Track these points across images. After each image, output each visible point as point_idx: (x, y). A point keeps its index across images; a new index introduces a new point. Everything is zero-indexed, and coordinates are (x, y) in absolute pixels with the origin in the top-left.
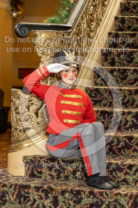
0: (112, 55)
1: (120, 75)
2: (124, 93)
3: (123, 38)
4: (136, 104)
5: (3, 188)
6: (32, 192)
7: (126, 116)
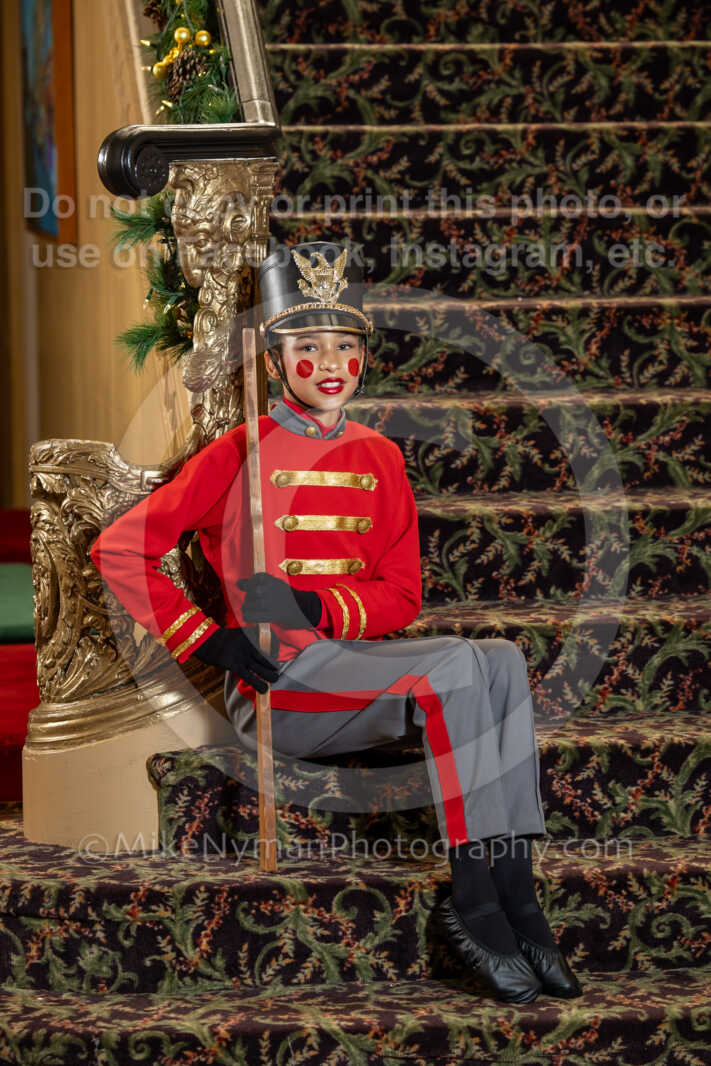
1: (384, 341)
4: (511, 477)
5: (146, 909)
6: (297, 911)
7: (529, 533)
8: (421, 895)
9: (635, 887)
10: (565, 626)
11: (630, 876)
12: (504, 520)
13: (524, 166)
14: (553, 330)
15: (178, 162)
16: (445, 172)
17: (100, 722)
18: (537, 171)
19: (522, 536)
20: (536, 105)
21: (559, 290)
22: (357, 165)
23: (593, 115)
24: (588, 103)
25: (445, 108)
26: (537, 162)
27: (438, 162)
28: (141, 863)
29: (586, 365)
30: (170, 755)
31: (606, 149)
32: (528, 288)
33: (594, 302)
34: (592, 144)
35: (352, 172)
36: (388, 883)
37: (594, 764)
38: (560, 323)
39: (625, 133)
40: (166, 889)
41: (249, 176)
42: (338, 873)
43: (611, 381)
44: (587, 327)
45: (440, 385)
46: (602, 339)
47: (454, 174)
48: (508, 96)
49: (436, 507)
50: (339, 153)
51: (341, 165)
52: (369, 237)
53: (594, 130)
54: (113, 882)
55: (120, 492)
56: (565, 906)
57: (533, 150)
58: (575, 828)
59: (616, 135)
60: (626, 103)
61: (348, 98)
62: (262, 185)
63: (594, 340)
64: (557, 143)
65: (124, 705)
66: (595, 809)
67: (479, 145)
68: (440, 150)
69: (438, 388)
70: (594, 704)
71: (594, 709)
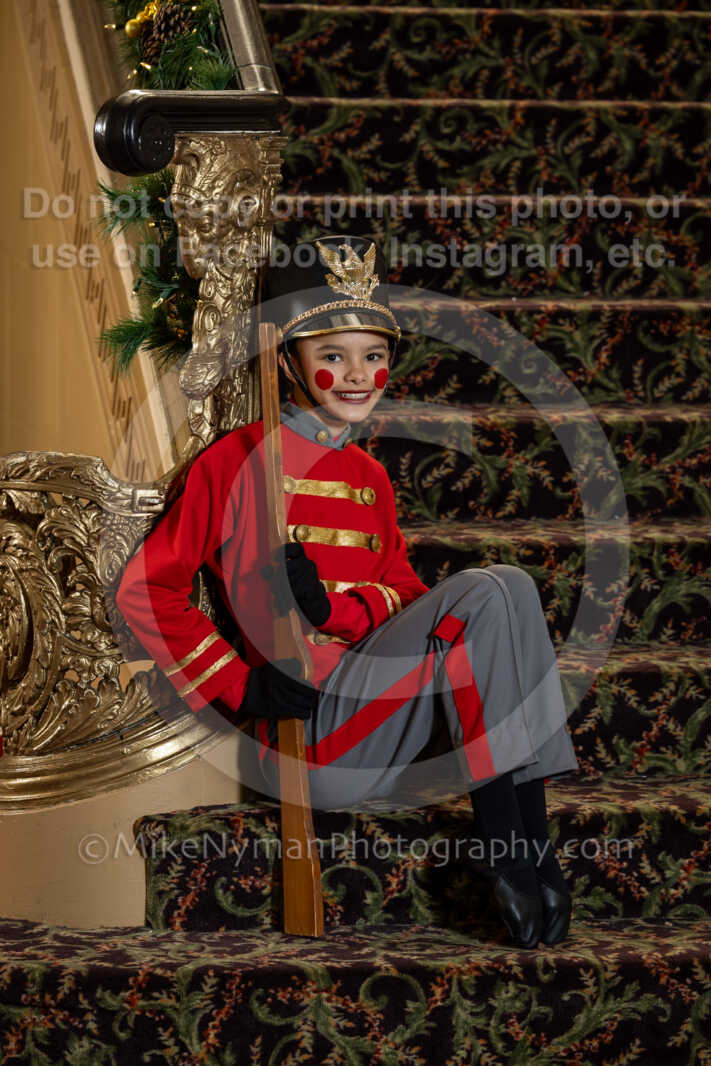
4: (518, 501)
5: (147, 996)
6: (319, 1001)
7: (551, 567)
8: (460, 983)
9: (701, 975)
11: (695, 962)
12: (522, 552)
13: (510, 148)
14: (559, 335)
15: (183, 133)
16: (422, 152)
17: (80, 778)
18: (524, 154)
19: (542, 569)
20: (516, 80)
21: (555, 290)
22: (322, 142)
23: (580, 92)
24: (574, 78)
25: (414, 80)
26: (525, 144)
27: (414, 141)
28: (130, 942)
29: (593, 376)
30: (161, 818)
31: (603, 130)
32: (520, 287)
33: (606, 305)
34: (588, 124)
35: (317, 151)
36: (423, 969)
37: (643, 833)
38: (567, 328)
39: (624, 113)
40: (169, 973)
41: (258, 152)
42: (363, 956)
43: (622, 394)
44: (598, 333)
45: (431, 396)
46: (613, 347)
47: (432, 154)
48: (484, 68)
49: (444, 536)
50: (303, 129)
51: (304, 143)
53: (590, 109)
54: (106, 964)
55: (108, 513)
56: (621, 996)
57: (521, 132)
58: (619, 906)
59: (614, 115)
60: (616, 79)
61: (304, 66)
62: (271, 162)
63: (604, 348)
64: (548, 122)
65: (106, 760)
66: (642, 884)
67: (461, 122)
68: (416, 127)
69: (426, 397)
70: (630, 763)
71: (630, 769)
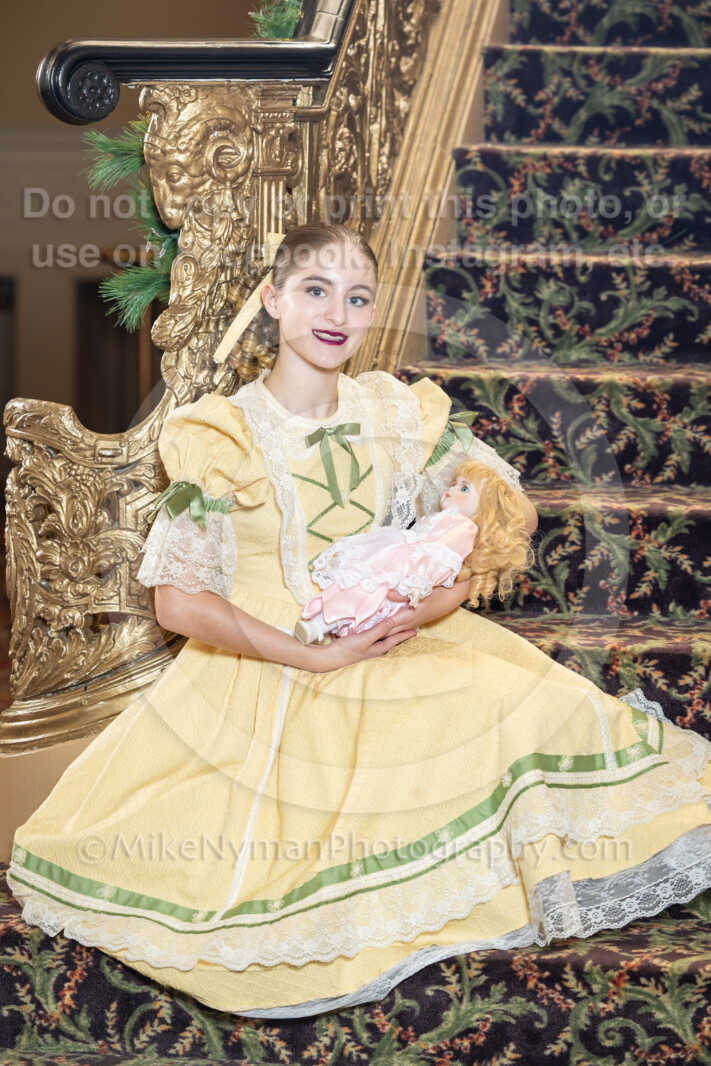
0: (516, 185)
1: (576, 299)
2: (608, 406)
3: (567, 83)
4: (678, 467)
7: (639, 537)
9: (572, 982)
10: (625, 653)
11: (568, 969)
12: (608, 520)
15: (147, 81)
19: (631, 540)
22: (640, 93)
45: (644, 353)
50: (618, 79)
51: (621, 93)
52: (607, 178)
56: (489, 996)
61: (671, 16)
65: (66, 710)
